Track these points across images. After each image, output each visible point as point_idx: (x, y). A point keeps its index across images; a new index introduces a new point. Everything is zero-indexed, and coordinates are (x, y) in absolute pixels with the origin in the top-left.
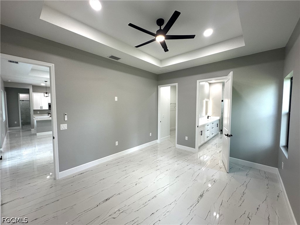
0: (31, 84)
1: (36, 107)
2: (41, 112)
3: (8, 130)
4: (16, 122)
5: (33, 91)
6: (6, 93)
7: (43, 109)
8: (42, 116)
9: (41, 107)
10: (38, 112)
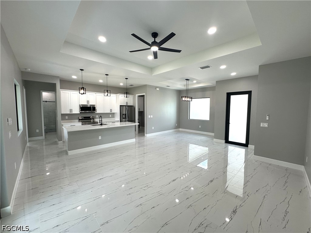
0: (58, 77)
1: (65, 110)
2: (70, 117)
3: (28, 141)
4: (37, 131)
5: (62, 88)
6: (24, 90)
7: (73, 113)
8: (71, 122)
9: (71, 110)
10: (67, 117)
